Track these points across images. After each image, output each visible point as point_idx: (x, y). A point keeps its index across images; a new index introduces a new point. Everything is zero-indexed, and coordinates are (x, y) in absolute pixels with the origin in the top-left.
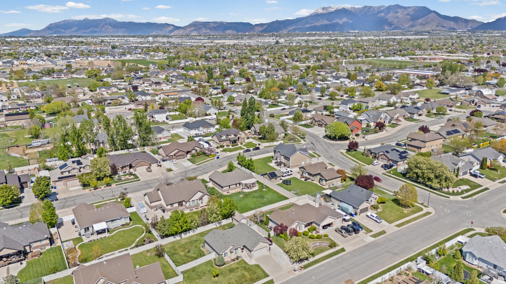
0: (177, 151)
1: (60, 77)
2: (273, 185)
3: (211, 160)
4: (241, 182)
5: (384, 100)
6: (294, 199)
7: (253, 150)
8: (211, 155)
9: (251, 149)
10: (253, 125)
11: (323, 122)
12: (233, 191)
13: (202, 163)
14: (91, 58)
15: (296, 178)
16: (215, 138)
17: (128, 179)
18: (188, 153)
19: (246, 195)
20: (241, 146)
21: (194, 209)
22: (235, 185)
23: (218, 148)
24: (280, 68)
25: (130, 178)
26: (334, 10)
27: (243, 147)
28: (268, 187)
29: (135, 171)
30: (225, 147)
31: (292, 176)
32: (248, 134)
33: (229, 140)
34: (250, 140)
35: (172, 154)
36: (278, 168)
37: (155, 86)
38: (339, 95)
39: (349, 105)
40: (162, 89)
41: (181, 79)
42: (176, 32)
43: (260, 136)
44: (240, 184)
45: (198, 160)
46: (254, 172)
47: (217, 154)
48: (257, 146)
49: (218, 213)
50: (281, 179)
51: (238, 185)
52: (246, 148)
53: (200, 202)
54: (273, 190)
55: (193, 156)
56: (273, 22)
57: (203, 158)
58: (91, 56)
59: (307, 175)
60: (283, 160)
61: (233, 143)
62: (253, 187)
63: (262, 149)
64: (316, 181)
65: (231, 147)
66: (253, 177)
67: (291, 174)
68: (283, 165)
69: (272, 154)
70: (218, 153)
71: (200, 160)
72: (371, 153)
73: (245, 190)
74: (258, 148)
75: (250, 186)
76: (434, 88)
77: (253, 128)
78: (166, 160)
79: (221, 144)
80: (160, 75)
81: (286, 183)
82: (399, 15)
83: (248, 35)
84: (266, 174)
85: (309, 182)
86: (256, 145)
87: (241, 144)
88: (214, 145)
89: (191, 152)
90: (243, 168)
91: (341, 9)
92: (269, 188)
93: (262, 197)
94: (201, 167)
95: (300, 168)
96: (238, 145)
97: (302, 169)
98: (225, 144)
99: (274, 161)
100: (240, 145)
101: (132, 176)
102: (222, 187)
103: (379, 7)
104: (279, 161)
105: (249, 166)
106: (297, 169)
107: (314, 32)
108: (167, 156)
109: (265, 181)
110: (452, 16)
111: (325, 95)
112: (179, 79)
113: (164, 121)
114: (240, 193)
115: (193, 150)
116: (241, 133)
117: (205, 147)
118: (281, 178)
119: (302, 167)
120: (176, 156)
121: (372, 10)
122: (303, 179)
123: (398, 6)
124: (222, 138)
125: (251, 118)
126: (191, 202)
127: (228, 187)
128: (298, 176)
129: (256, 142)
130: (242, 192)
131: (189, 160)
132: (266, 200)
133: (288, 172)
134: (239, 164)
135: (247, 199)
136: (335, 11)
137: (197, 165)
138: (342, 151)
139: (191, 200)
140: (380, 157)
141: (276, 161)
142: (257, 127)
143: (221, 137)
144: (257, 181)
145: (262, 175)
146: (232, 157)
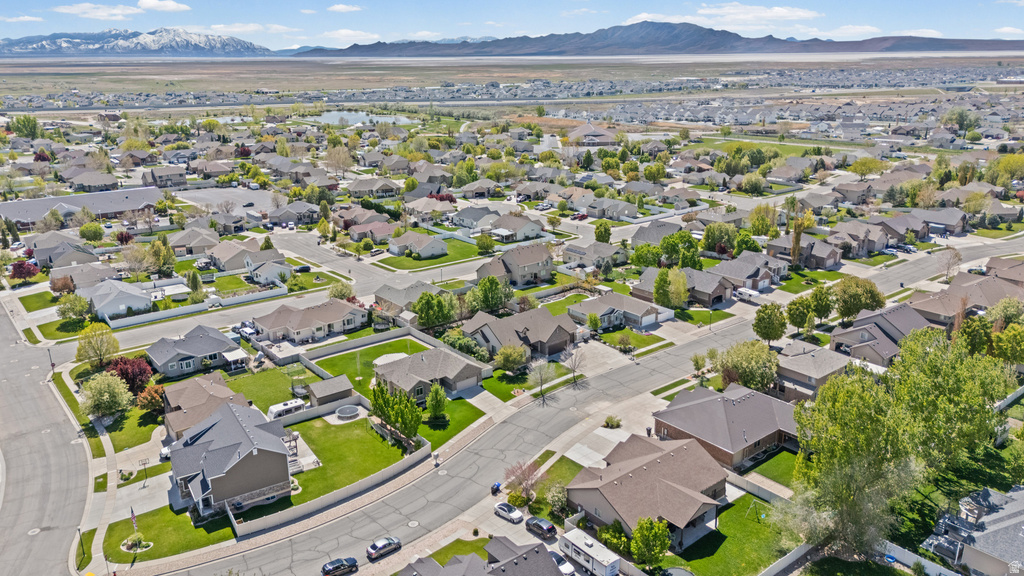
146: (444, 509)
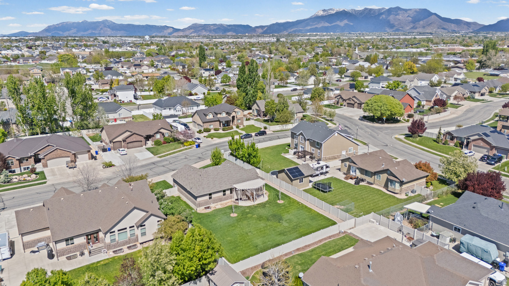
0: (128, 134)
1: (27, 62)
2: (298, 192)
3: (186, 149)
4: (235, 186)
5: (423, 80)
6: (346, 225)
7: (256, 135)
8: (187, 141)
9: (253, 134)
10: (255, 102)
11: (356, 100)
12: (219, 206)
13: (170, 154)
14: (76, 49)
15: (336, 179)
16: (197, 118)
17: (25, 181)
18: (148, 138)
19: (245, 213)
20: (237, 130)
21: (125, 248)
22: (222, 193)
23: (200, 132)
24: (284, 56)
25: (28, 179)
26: (334, 12)
27: (240, 131)
28: (286, 196)
29: (45, 166)
30: (212, 131)
31: (328, 176)
32: (248, 115)
33: (219, 121)
34: (252, 122)
35: (120, 139)
36: (300, 162)
37: (134, 68)
38: (363, 76)
39: (381, 84)
40: (143, 72)
41: (168, 63)
42: (175, 34)
43: (266, 118)
44: (231, 190)
45: (164, 150)
46: (259, 168)
47: (197, 140)
48: (263, 130)
49: (169, 268)
50: (310, 181)
51: (228, 192)
52: (244, 133)
53: (138, 232)
54: (298, 203)
55: (157, 143)
56: (273, 24)
57: (174, 147)
58: (76, 47)
59: (358, 174)
60: (308, 148)
61: (224, 125)
62: (259, 196)
63: (269, 134)
64: (378, 184)
65: (221, 131)
66: (258, 177)
67: (327, 172)
68: (308, 157)
69: (288, 140)
70: (199, 139)
71: (167, 149)
72: (452, 139)
73: (241, 203)
74: (263, 133)
75: (252, 195)
76: (475, 71)
77: (255, 107)
78: (110, 150)
79: (205, 127)
80: (146, 61)
81: (322, 188)
82: (400, 17)
83: (248, 36)
84: (283, 171)
85: (365, 186)
86: (261, 129)
87: (238, 127)
88: (194, 128)
89: (153, 136)
90: (239, 162)
91: (341, 12)
92: (289, 198)
93: (278, 218)
94: (166, 160)
95: (343, 161)
96: (232, 128)
97: (347, 163)
98: (212, 127)
99: (292, 151)
100: (235, 129)
101: (33, 176)
102: (196, 198)
103: (379, 10)
104: (300, 149)
105: (250, 158)
106: (337, 163)
107: (314, 34)
108: (111, 142)
109: (281, 184)
110: (453, 18)
111: (345, 76)
112: (166, 63)
113: (131, 101)
114: (230, 208)
115: (157, 133)
116: (237, 110)
117: (179, 130)
118: (310, 178)
119: (348, 159)
120: (127, 143)
121: (372, 12)
122: (352, 182)
123: (398, 9)
124: (208, 117)
125: (251, 92)
126: (117, 233)
127: (208, 197)
128: (341, 176)
129: (261, 125)
130: (236, 207)
131: (148, 149)
132: (285, 224)
133: (322, 168)
134: (231, 154)
135: (245, 222)
136: (336, 13)
137: (160, 157)
138: (397, 136)
139: (116, 229)
140: (471, 145)
141: (295, 150)
142: (261, 104)
143: (206, 115)
144: (266, 185)
145: (273, 173)
146: (221, 145)
